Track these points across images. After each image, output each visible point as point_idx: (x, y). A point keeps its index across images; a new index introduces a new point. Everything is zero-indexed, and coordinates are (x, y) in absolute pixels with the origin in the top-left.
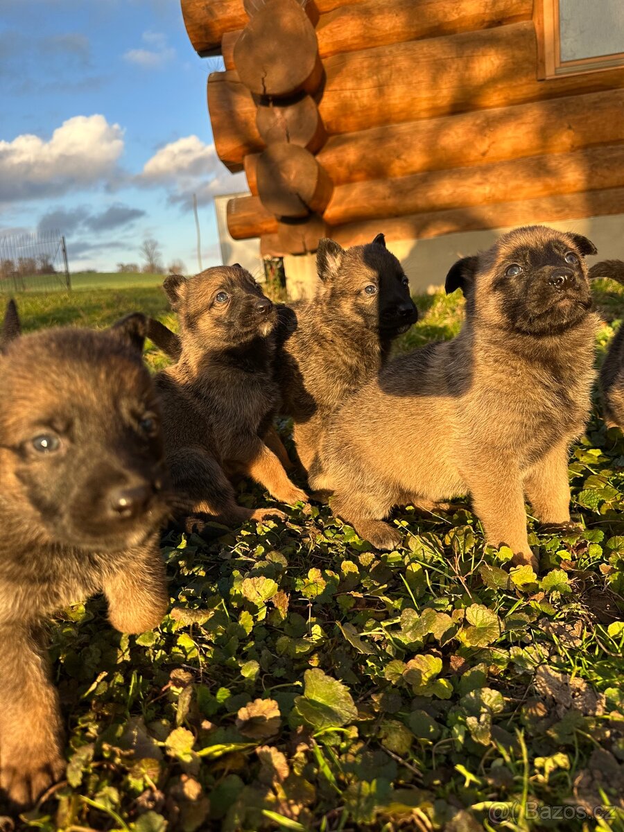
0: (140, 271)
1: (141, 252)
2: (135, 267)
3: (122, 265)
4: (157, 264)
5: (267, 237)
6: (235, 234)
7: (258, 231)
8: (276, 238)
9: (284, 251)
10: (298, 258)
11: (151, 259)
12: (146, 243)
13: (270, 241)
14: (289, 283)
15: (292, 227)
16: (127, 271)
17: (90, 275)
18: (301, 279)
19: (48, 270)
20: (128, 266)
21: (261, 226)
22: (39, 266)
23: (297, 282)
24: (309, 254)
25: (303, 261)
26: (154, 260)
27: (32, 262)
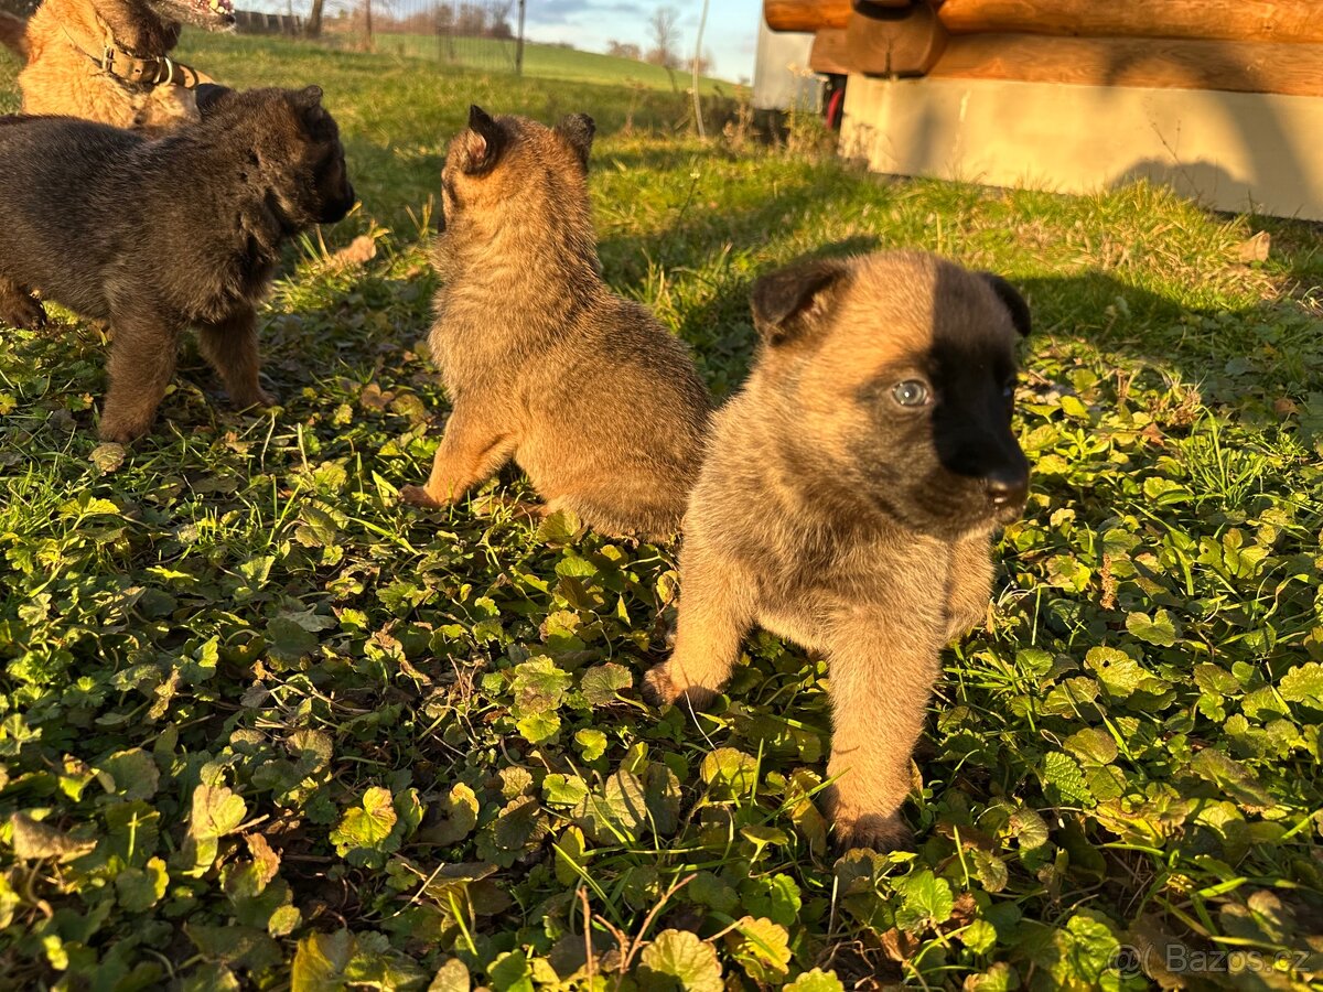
0: (643, 58)
1: (650, 25)
2: (635, 50)
3: (615, 44)
4: (671, 50)
5: (826, 34)
6: (775, 19)
7: (816, 20)
8: (842, 37)
9: (852, 66)
10: (873, 82)
11: (663, 40)
12: (660, 12)
13: (832, 41)
14: (847, 124)
15: (875, 23)
16: (621, 55)
17: (563, 51)
18: (869, 122)
19: (502, 32)
20: (625, 46)
21: (823, 11)
22: (489, 23)
23: (862, 125)
24: (894, 78)
25: (882, 89)
26: (668, 42)
27: (481, 13)
